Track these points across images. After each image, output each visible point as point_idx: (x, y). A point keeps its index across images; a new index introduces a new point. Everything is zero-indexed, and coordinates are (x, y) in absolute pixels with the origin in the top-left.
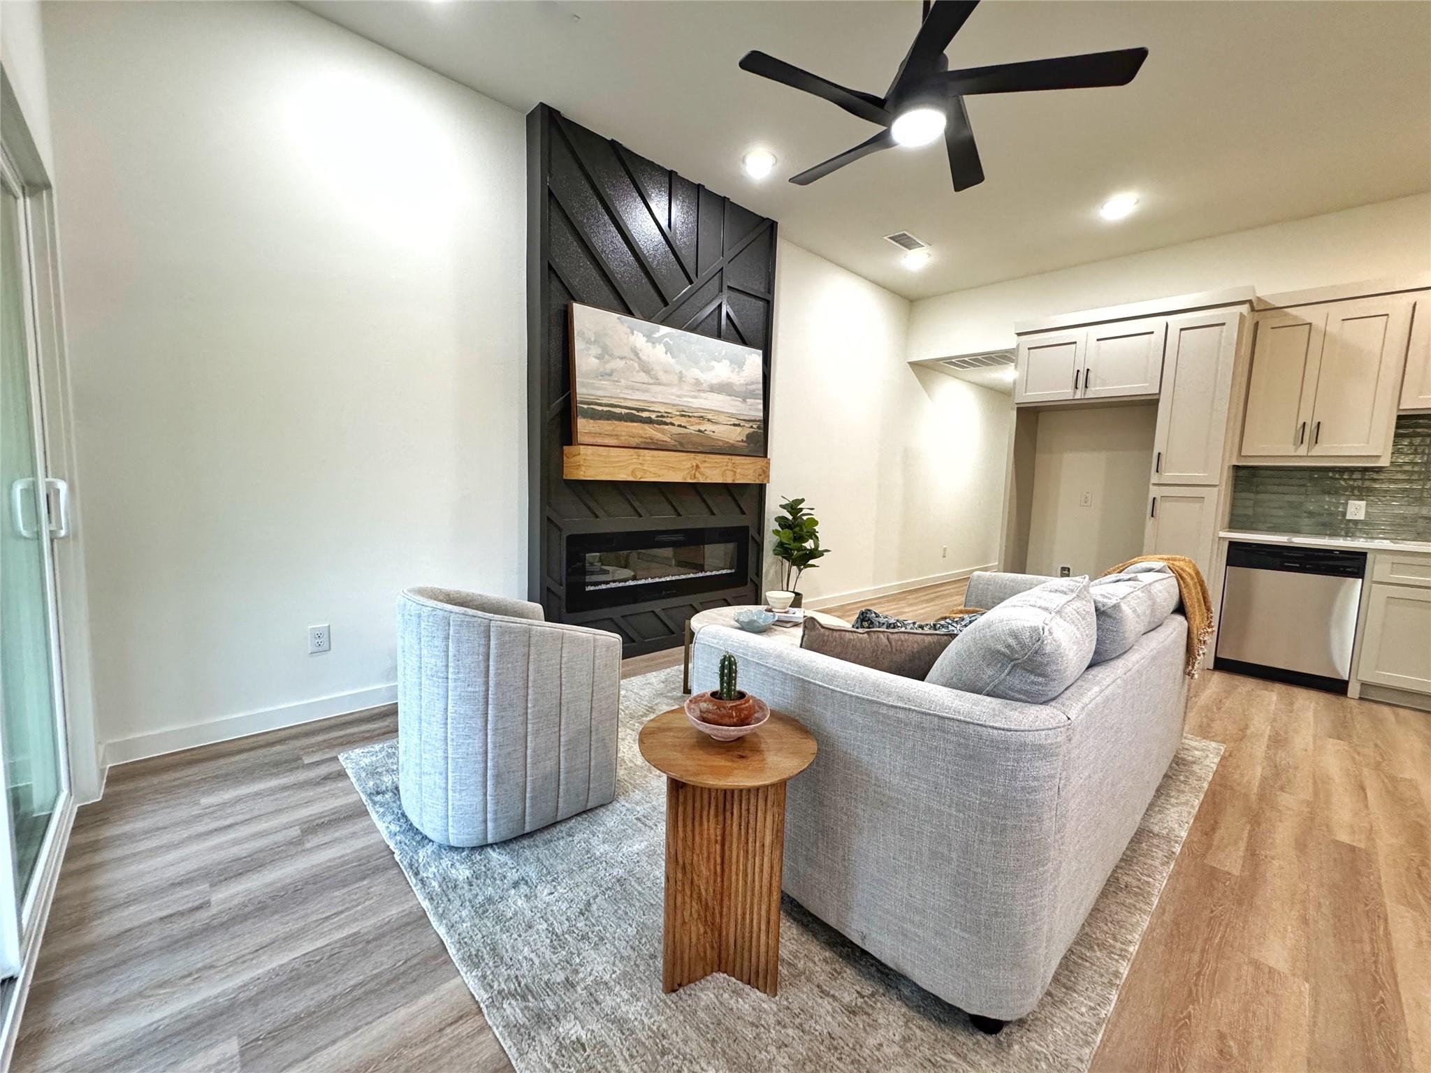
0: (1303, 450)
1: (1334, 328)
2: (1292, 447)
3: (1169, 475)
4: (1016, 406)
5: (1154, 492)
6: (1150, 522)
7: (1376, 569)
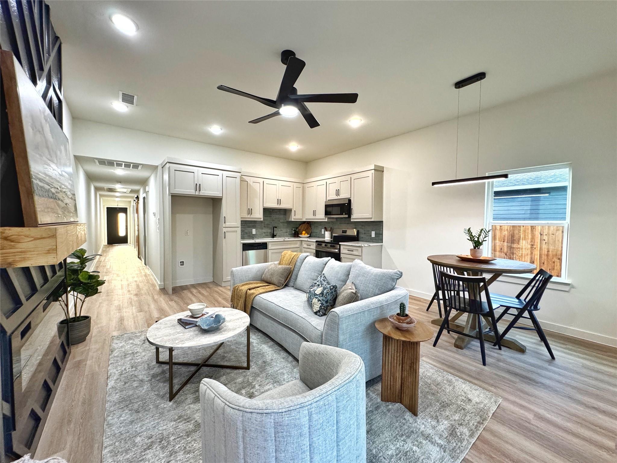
0: (249, 216)
1: (251, 183)
2: (247, 215)
3: (227, 224)
4: (171, 194)
5: (225, 230)
6: (224, 240)
7: (270, 246)
